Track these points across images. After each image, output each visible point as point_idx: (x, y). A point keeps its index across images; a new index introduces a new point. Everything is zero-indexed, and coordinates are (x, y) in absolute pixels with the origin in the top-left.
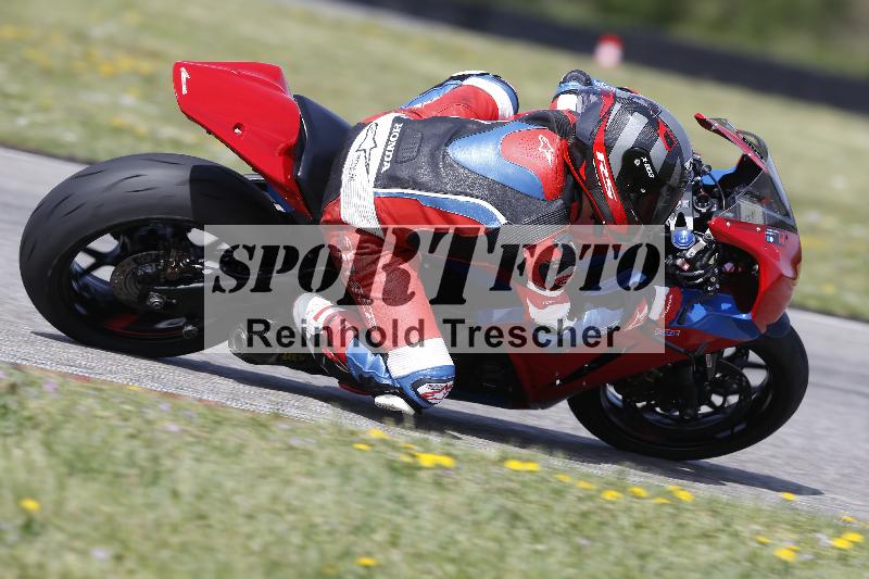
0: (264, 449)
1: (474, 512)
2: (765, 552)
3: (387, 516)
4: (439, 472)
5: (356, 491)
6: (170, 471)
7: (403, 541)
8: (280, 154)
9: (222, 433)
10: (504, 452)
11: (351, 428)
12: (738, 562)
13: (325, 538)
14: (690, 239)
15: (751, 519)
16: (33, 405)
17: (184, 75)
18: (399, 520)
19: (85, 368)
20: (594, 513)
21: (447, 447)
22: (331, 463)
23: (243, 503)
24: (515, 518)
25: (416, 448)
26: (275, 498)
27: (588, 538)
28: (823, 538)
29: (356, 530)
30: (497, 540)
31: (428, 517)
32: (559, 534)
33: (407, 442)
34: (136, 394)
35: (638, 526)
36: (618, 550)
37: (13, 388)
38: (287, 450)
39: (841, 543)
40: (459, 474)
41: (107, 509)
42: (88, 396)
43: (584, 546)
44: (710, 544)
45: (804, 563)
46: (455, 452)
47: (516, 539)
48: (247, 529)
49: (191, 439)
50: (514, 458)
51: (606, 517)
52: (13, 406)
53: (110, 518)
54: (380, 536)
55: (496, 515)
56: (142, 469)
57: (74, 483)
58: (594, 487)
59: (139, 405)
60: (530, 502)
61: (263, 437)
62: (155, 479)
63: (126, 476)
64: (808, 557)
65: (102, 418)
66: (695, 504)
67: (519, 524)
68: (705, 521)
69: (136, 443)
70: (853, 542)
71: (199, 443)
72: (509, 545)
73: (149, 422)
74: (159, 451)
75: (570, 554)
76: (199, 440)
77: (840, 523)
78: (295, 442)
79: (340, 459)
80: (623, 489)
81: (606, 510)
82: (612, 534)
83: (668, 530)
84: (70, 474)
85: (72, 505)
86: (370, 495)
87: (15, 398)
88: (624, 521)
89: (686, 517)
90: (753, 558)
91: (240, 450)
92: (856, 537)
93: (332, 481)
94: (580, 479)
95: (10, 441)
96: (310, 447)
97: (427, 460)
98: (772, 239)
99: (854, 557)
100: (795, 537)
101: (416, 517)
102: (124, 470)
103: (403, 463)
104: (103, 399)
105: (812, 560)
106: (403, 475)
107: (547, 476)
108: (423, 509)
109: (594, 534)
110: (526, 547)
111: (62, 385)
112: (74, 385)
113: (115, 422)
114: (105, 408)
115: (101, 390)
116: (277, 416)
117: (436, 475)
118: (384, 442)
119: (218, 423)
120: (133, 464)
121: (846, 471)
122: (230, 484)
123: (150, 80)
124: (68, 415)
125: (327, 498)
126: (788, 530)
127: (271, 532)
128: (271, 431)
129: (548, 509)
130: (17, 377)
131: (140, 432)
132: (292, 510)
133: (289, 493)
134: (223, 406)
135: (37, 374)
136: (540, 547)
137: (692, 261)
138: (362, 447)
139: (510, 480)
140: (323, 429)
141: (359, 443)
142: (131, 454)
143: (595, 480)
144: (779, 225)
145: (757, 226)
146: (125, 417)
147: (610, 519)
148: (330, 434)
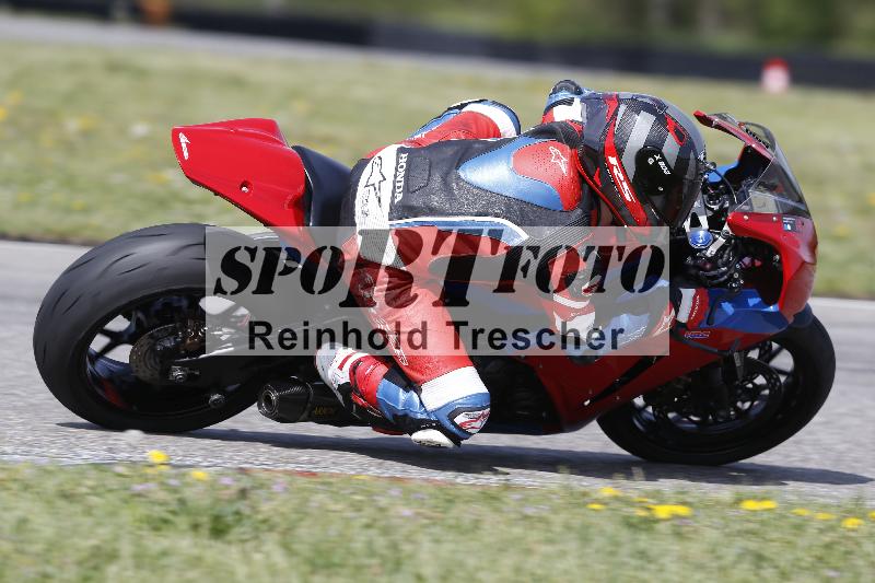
0: (498, 522)
1: (719, 558)
3: (632, 573)
4: (676, 522)
5: (597, 551)
6: (411, 556)
8: (289, 206)
9: (455, 511)
10: (737, 493)
11: (582, 489)
16: (266, 508)
17: (183, 139)
18: (645, 575)
19: (310, 464)
20: (838, 543)
21: (681, 496)
22: (568, 527)
23: (489, 579)
24: (759, 559)
25: (651, 501)
26: (518, 570)
27: (836, 569)
31: (673, 569)
32: (807, 569)
33: (639, 496)
34: (365, 483)
37: (243, 493)
38: (521, 519)
40: (696, 522)
42: (316, 492)
43: (833, 578)
46: (689, 500)
49: (426, 521)
50: (749, 498)
51: (851, 546)
52: (246, 511)
55: (741, 557)
56: (382, 556)
58: (834, 517)
59: (370, 494)
60: (772, 541)
61: (498, 510)
62: (398, 566)
63: (369, 567)
65: (334, 511)
67: (765, 564)
69: (373, 532)
71: (434, 524)
73: (382, 510)
74: (397, 537)
76: (434, 522)
78: (530, 511)
79: (577, 522)
80: (862, 515)
81: (850, 538)
82: (861, 562)
84: (313, 572)
86: (612, 554)
87: (247, 502)
88: (869, 547)
91: (476, 525)
93: (572, 545)
94: (818, 511)
95: (249, 546)
96: (544, 514)
97: (662, 511)
98: (789, 227)
101: (661, 570)
102: (367, 561)
103: (640, 517)
104: (332, 492)
106: (641, 529)
107: (784, 512)
108: (666, 560)
109: (840, 564)
111: (290, 483)
112: (302, 482)
113: (350, 514)
114: (337, 501)
115: (330, 484)
117: (674, 525)
118: (616, 498)
119: (450, 501)
120: (372, 553)
122: (471, 562)
124: (302, 512)
125: (570, 562)
128: (503, 502)
129: (791, 544)
130: (245, 482)
131: (375, 520)
133: (532, 563)
135: (264, 475)
137: (713, 260)
138: (596, 506)
139: (749, 521)
140: (554, 494)
141: (592, 503)
142: (370, 544)
143: (833, 509)
144: (794, 212)
145: (772, 215)
146: (358, 508)
147: (854, 548)
148: (563, 498)
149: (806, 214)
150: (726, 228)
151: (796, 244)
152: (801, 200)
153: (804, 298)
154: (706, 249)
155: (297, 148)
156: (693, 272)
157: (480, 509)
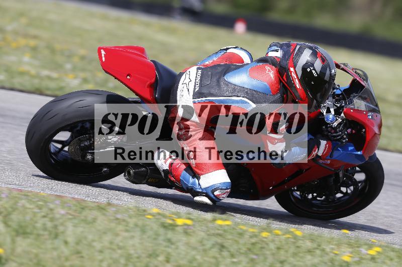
0: (104, 220)
1: (203, 245)
2: (338, 258)
3: (163, 249)
4: (185, 227)
6: (63, 233)
7: (172, 259)
8: (148, 87)
9: (85, 213)
10: (214, 217)
11: (144, 208)
12: (326, 263)
13: (136, 260)
14: (333, 119)
15: (329, 243)
17: (103, 52)
18: (169, 250)
19: (19, 185)
20: (259, 243)
21: (188, 215)
22: (136, 225)
23: (98, 245)
24: (222, 247)
25: (175, 216)
26: (111, 243)
27: (257, 255)
28: (363, 250)
29: (150, 256)
30: (214, 257)
31: (182, 248)
32: (243, 254)
33: (170, 214)
34: (44, 196)
35: (278, 248)
36: (270, 260)
38: (115, 220)
39: (372, 252)
40: (195, 228)
41: (35, 251)
42: (21, 199)
43: (255, 259)
44: (312, 255)
45: (355, 262)
46: (193, 217)
47: (223, 257)
48: (100, 258)
49: (70, 217)
50: (219, 219)
51: (264, 245)
53: (37, 255)
54: (161, 258)
55: (213, 246)
56: (50, 231)
57: (19, 240)
58: (257, 231)
59: (46, 202)
60: (228, 239)
61: (104, 214)
62: (56, 236)
63: (43, 235)
64: (357, 259)
65: (30, 208)
66: (303, 237)
67: (224, 250)
68: (309, 244)
69: (46, 220)
70: (377, 252)
72: (220, 260)
73: (51, 210)
74: (57, 223)
75: (248, 263)
76: (75, 217)
77: (370, 243)
78: (119, 216)
79: (140, 223)
80: (270, 232)
81: (263, 241)
82: (268, 253)
83: (292, 250)
84: (17, 236)
85: (19, 250)
86: (155, 239)
88: (272, 246)
89: (300, 243)
90: (332, 261)
91: (94, 221)
92: (378, 249)
93: (138, 234)
94: (250, 228)
96: (125, 218)
97: (180, 222)
98: (370, 117)
99: (378, 258)
100: (350, 250)
101: (177, 248)
102: (41, 232)
103: (169, 223)
104: (29, 200)
105: (359, 261)
106: (169, 229)
107: (235, 227)
108: (179, 244)
109: (258, 253)
110: (228, 261)
111: (9, 194)
112: (15, 194)
113: (36, 210)
114: (31, 204)
115: (27, 195)
116: (109, 204)
117: (184, 229)
118: (159, 214)
119: (82, 208)
120: (45, 229)
121: (369, 218)
122: (90, 237)
123: (34, 49)
124: (14, 208)
125: (136, 241)
126: (347, 247)
127: (111, 258)
128: (107, 211)
129: (237, 242)
131: (48, 214)
132: (120, 248)
133: (118, 240)
134: (84, 201)
136: (235, 260)
137: (335, 129)
138: (149, 217)
139: (219, 230)
140: (130, 209)
141: (148, 215)
142: (44, 224)
143: (257, 227)
144: (373, 111)
145: (364, 111)
146: (40, 208)
147: (266, 246)
148: (134, 211)
149: (378, 112)
150: (342, 115)
151: (373, 125)
152: (377, 106)
153: (373, 149)
154: (333, 123)
155: (153, 61)
156: (326, 133)
157: (96, 213)
